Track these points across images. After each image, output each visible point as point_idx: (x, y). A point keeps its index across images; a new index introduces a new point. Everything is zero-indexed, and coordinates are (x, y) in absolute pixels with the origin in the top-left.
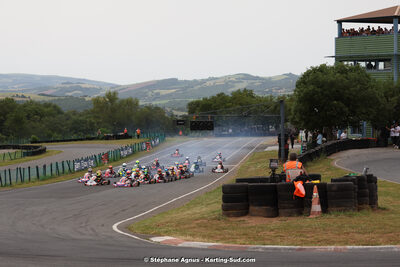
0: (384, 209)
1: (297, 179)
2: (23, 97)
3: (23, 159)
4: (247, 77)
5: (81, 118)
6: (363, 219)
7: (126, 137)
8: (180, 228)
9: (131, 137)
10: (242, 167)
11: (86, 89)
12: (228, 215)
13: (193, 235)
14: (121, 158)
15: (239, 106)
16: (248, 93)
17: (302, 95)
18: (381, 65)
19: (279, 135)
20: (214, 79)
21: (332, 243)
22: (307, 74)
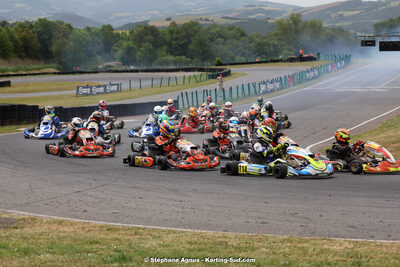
2: (207, 20)
3: (208, 82)
9: (315, 59)
11: (269, 11)
14: (307, 79)
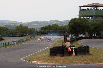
0: (91, 54)
1: (69, 47)
4: (56, 21)
5: (13, 31)
6: (86, 57)
7: (25, 36)
8: (39, 59)
9: (26, 36)
10: (55, 44)
12: (51, 56)
13: (42, 61)
14: (24, 41)
15: (54, 28)
16: (56, 25)
17: (70, 25)
18: (91, 18)
19: (64, 36)
20: (47, 21)
21: (78, 63)
22: (72, 20)
